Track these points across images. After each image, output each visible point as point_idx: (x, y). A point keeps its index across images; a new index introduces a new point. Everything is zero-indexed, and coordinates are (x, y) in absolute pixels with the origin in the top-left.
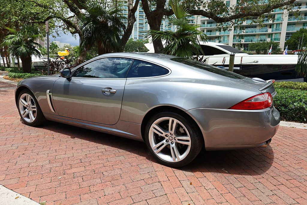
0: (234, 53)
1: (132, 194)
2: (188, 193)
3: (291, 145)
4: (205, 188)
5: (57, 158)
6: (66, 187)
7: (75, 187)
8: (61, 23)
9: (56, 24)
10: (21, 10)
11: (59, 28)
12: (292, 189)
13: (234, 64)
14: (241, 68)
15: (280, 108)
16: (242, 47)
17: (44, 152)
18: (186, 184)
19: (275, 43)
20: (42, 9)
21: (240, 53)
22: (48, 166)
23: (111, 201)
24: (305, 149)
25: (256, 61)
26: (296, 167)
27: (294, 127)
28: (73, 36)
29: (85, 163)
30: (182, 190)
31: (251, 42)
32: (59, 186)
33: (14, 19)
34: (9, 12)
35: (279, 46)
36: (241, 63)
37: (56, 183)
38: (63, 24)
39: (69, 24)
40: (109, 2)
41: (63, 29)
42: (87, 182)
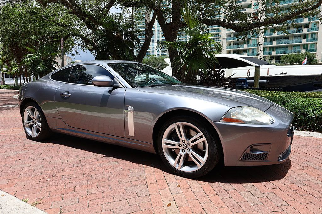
0: (259, 65)
1: (114, 194)
2: (172, 194)
3: (302, 153)
4: (192, 190)
5: (51, 163)
6: (52, 187)
7: (60, 187)
8: (80, 41)
9: (75, 42)
10: (40, 29)
11: (77, 46)
12: (287, 192)
13: (260, 76)
14: (267, 80)
15: (298, 117)
16: (272, 60)
17: (39, 159)
18: (173, 186)
19: (311, 54)
20: (61, 28)
21: (266, 64)
22: (41, 170)
23: (92, 200)
24: (317, 157)
25: (285, 73)
26: (300, 172)
27: (312, 137)
28: (91, 53)
29: (77, 167)
30: (167, 192)
31: (283, 54)
32: (46, 186)
33: (33, 38)
34: (30, 32)
35: (316, 58)
36: (268, 75)
37: (43, 184)
38: (82, 42)
39: (87, 41)
40: (127, 18)
41: (82, 47)
42: (73, 183)
